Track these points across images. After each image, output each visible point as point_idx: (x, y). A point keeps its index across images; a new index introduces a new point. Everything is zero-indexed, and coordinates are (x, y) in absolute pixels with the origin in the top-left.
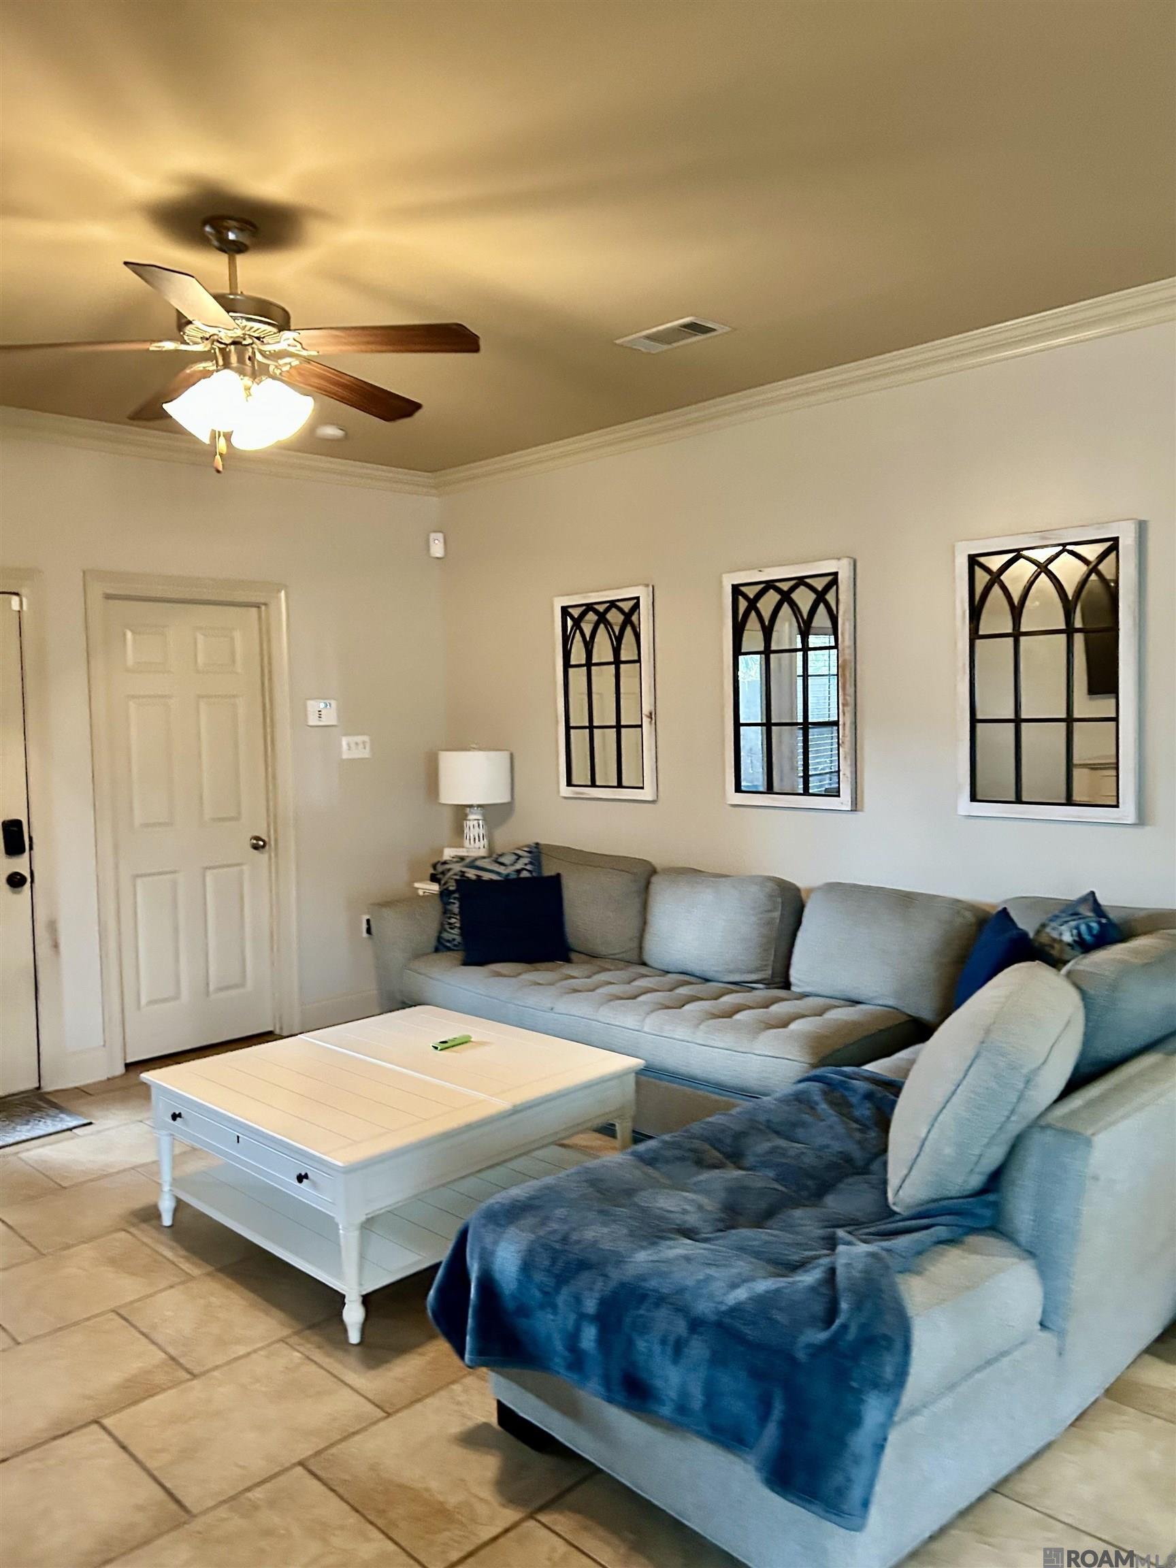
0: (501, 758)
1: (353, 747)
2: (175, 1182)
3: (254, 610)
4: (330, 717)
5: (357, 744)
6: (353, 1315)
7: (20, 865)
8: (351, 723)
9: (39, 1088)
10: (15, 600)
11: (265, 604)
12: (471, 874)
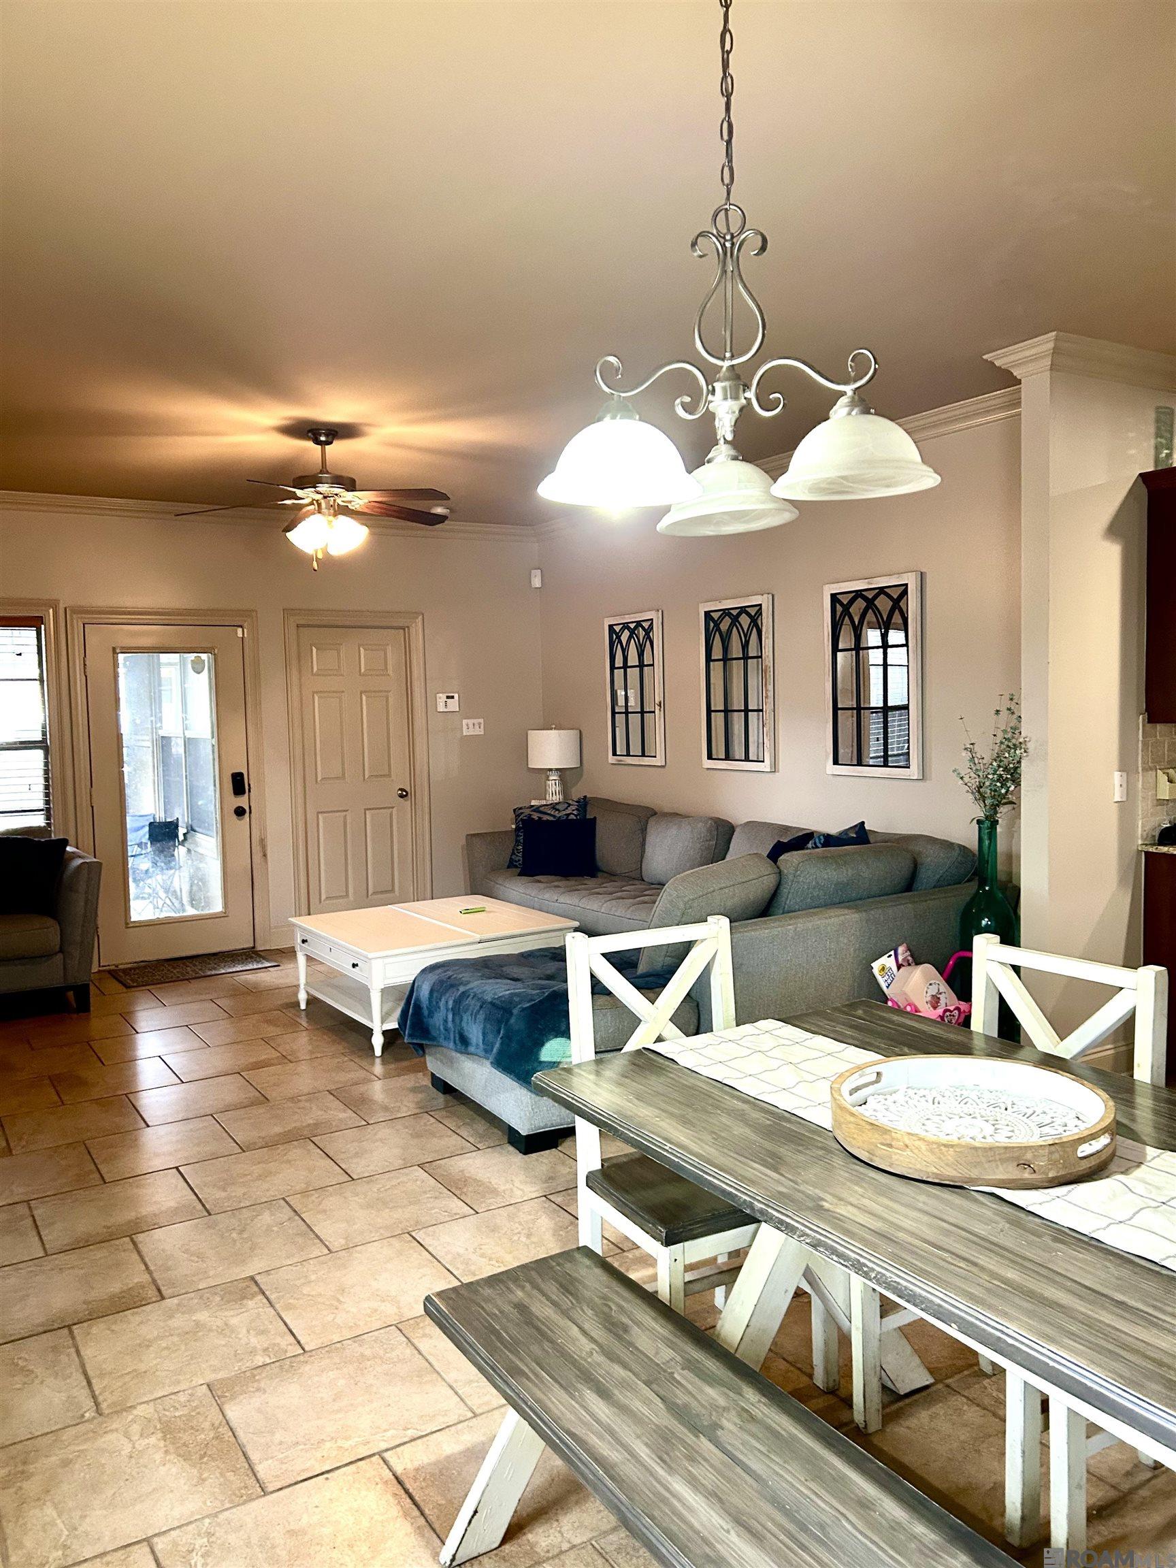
0: (573, 734)
1: (472, 727)
2: (307, 984)
3: (402, 631)
4: (454, 705)
5: (474, 725)
6: (378, 1041)
7: (242, 801)
8: (467, 710)
9: (254, 947)
10: (240, 630)
11: (408, 627)
12: (535, 816)
